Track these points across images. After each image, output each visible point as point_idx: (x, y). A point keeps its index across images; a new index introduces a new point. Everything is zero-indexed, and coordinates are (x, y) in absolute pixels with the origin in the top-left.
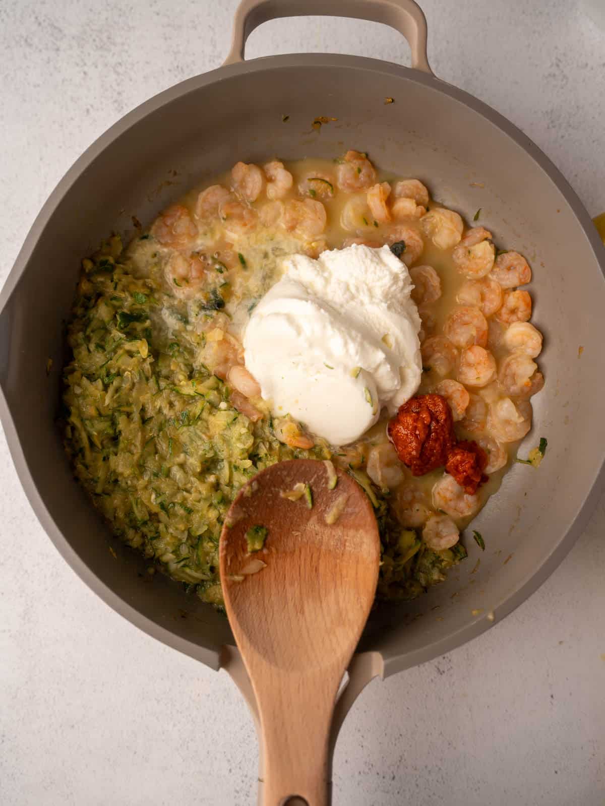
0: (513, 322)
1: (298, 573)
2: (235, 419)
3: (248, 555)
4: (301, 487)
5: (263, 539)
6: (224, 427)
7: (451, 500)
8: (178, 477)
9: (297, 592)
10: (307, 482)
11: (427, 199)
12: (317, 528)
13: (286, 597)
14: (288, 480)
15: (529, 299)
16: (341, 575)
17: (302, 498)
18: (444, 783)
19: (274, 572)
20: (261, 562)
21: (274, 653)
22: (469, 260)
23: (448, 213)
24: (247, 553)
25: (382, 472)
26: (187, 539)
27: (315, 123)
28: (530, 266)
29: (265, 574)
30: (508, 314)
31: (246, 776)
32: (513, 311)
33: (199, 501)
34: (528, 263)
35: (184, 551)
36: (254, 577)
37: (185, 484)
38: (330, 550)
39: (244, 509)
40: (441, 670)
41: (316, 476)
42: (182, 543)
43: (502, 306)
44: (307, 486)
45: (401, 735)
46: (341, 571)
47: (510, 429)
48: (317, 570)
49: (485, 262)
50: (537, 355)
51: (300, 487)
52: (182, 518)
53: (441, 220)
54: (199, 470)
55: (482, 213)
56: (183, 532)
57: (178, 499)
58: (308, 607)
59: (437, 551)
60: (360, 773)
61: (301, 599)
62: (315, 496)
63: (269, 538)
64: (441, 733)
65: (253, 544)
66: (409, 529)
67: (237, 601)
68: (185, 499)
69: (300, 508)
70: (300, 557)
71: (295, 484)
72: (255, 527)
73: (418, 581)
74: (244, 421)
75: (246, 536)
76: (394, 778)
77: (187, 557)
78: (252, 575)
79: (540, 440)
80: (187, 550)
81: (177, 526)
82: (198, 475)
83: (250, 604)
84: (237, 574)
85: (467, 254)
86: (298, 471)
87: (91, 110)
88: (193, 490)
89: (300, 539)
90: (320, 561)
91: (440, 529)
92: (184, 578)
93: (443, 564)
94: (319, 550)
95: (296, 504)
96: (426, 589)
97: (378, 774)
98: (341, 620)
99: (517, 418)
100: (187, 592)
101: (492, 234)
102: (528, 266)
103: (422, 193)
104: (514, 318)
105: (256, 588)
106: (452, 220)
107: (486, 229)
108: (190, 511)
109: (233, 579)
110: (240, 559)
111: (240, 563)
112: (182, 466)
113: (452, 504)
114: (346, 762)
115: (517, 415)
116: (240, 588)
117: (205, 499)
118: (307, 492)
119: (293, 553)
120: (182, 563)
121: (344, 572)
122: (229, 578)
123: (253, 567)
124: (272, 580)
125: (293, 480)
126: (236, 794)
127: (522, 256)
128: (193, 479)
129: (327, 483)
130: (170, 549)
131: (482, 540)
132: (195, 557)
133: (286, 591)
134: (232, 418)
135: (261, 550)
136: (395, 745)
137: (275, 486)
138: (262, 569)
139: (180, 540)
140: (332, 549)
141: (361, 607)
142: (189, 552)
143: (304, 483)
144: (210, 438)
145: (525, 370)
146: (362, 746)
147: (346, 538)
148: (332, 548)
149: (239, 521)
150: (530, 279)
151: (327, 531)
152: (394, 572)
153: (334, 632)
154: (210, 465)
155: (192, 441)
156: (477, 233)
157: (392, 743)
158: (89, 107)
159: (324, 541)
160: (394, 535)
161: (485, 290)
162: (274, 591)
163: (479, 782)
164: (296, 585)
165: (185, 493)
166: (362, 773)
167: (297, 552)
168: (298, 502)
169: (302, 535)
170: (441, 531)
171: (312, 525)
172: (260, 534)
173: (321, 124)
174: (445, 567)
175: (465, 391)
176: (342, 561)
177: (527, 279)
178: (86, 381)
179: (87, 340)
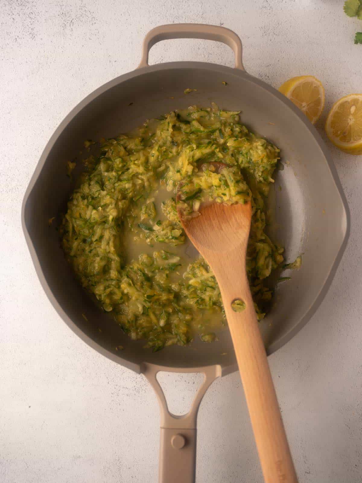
9: (217, 222)
31: (117, 385)
48: (223, 211)
61: (220, 224)
76: (194, 383)
87: (18, 39)
158: (17, 37)
178: (80, 199)
179: (90, 180)
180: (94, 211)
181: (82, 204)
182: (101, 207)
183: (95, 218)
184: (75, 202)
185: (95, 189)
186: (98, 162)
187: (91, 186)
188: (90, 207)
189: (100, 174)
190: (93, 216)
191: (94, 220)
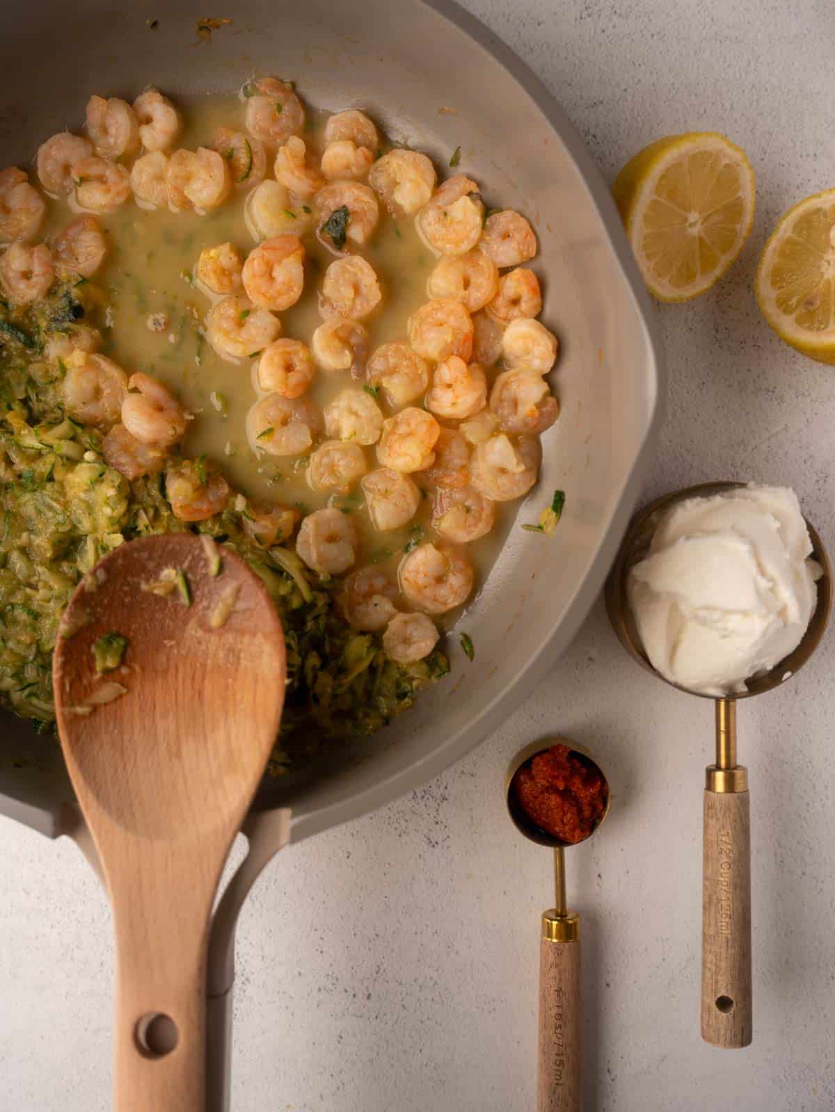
0: (515, 317)
1: (174, 702)
2: (101, 475)
3: (98, 676)
4: (170, 574)
5: (120, 652)
6: (86, 487)
7: (426, 587)
8: (18, 566)
9: (172, 727)
10: (178, 568)
11: (375, 139)
12: (200, 633)
14: (151, 565)
15: (535, 283)
16: (235, 700)
17: (174, 591)
18: (443, 1002)
19: (139, 699)
20: (117, 685)
21: (133, 815)
22: (445, 226)
23: (408, 155)
24: (96, 674)
25: (317, 550)
26: (36, 657)
27: (201, 28)
28: (535, 233)
29: (124, 702)
30: (507, 306)
32: (515, 302)
33: (49, 601)
34: (531, 227)
35: (30, 673)
36: (108, 707)
37: (29, 577)
38: (219, 666)
39: (88, 610)
40: (433, 841)
41: (190, 557)
42: (28, 663)
43: (497, 294)
44: (180, 573)
45: (377, 935)
46: (234, 694)
47: (503, 480)
48: (200, 694)
49: (468, 228)
50: (549, 370)
51: (169, 576)
52: (25, 626)
53: (399, 166)
54: (49, 554)
55: (463, 153)
56: (29, 646)
57: (18, 598)
58: (187, 749)
59: (403, 665)
60: (320, 990)
61: (178, 737)
62: (193, 587)
63: (129, 651)
64: (436, 932)
65: (105, 659)
66: (363, 633)
67: (80, 742)
68: (29, 598)
69: (173, 606)
70: (176, 677)
71: (161, 569)
72: (107, 636)
73: (377, 708)
74: (113, 478)
75: (93, 649)
76: (369, 996)
77: (35, 682)
78: (106, 704)
79: (554, 493)
80: (34, 673)
81: (19, 638)
82: (48, 562)
83: (101, 746)
84: (81, 703)
85: (442, 217)
86: (164, 551)
88: (40, 584)
89: (176, 651)
90: (206, 682)
91: (408, 632)
92: (35, 714)
93: (415, 683)
94: (204, 666)
95: (167, 600)
96: (387, 721)
97: (346, 991)
98: (231, 765)
99: (515, 465)
100: (39, 733)
101: (479, 185)
102: (531, 231)
103: (366, 131)
104: (515, 312)
105: (111, 724)
106: (416, 167)
107: (470, 178)
108: (36, 616)
109: (73, 710)
110: (85, 682)
111: (85, 688)
112: (25, 551)
113: (428, 592)
114: (300, 974)
115: (514, 460)
116: (85, 724)
117: (58, 598)
118: (179, 581)
119: (166, 671)
120: (26, 692)
121: (238, 697)
122: (66, 710)
123: (106, 693)
124: (136, 710)
125: (159, 564)
127: (522, 216)
128: (40, 569)
129: (206, 565)
130: (9, 671)
131: (471, 647)
132: (47, 681)
133: (156, 726)
134: (96, 474)
135: (118, 668)
136: (370, 949)
137: (132, 576)
138: (121, 696)
139: (24, 658)
140: (221, 664)
142: (38, 675)
143: (175, 567)
144: (66, 506)
145: (530, 392)
146: (322, 952)
147: (239, 646)
148: (221, 662)
149: (82, 628)
150: (535, 249)
151: (214, 639)
152: (335, 696)
153: (222, 783)
154: (68, 546)
155: (39, 512)
156: (457, 185)
157: (365, 947)
159: (210, 651)
160: (337, 642)
161: (470, 271)
162: (138, 727)
163: (494, 1001)
164: (171, 716)
165: (28, 590)
166: (323, 990)
167: (172, 670)
168: (170, 597)
169: (178, 644)
170: (411, 634)
171: (193, 631)
172: (115, 645)
173: (210, 31)
174: (417, 688)
175: (436, 423)
176: (235, 680)
177: (530, 250)
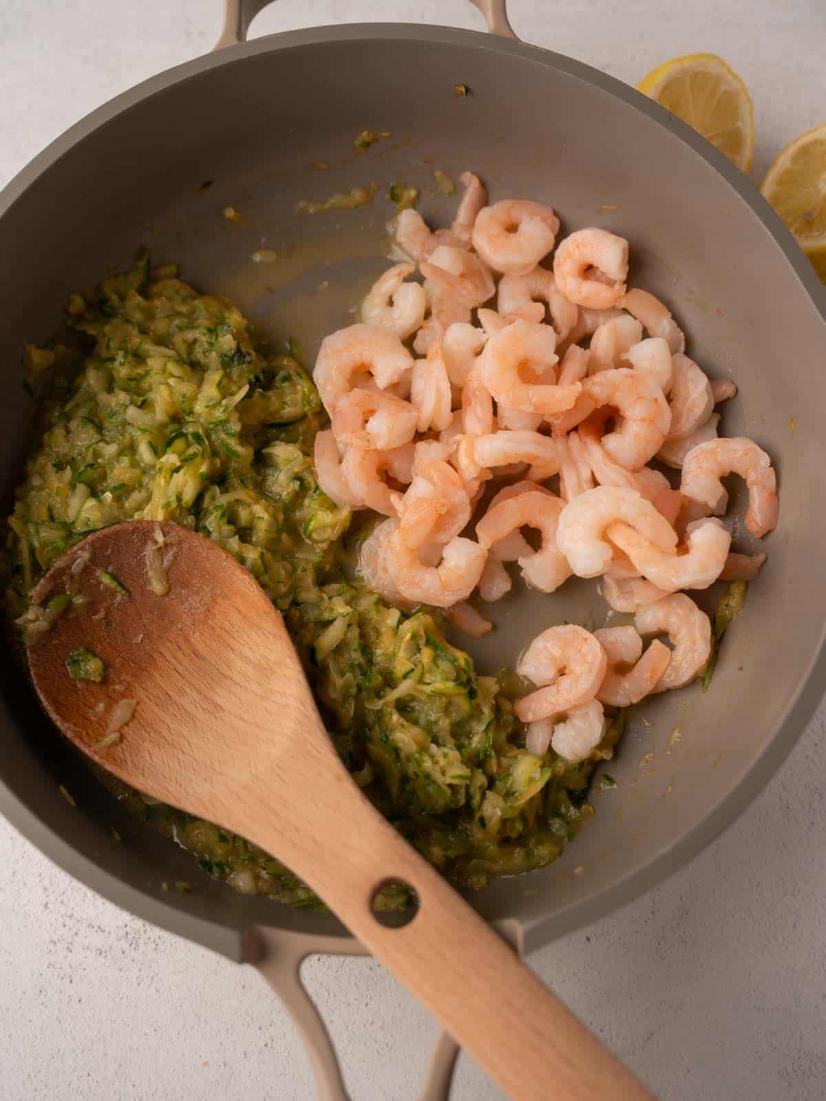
13: (188, 713)
16: (226, 631)
19: (150, 700)
20: (125, 701)
29: (142, 713)
36: (131, 725)
46: (222, 628)
48: (197, 654)
61: (207, 697)
70: (166, 660)
78: (127, 723)
83: (150, 753)
84: (106, 736)
98: (265, 671)
105: (144, 733)
110: (94, 718)
111: (98, 722)
119: (153, 661)
123: (120, 713)
124: (156, 710)
126: (52, 947)
133: (181, 705)
138: (134, 708)
141: (274, 636)
153: (271, 690)
162: (168, 720)
164: (188, 690)
167: (158, 658)
173: (369, 145)
178: (50, 469)
179: (68, 417)
180: (91, 503)
181: (57, 481)
182: (112, 493)
183: (89, 519)
184: (36, 481)
185: (84, 438)
186: (80, 370)
187: (70, 435)
188: (81, 489)
189: (92, 398)
190: (84, 515)
191: (87, 524)
